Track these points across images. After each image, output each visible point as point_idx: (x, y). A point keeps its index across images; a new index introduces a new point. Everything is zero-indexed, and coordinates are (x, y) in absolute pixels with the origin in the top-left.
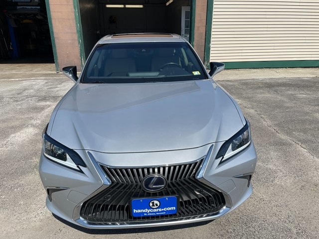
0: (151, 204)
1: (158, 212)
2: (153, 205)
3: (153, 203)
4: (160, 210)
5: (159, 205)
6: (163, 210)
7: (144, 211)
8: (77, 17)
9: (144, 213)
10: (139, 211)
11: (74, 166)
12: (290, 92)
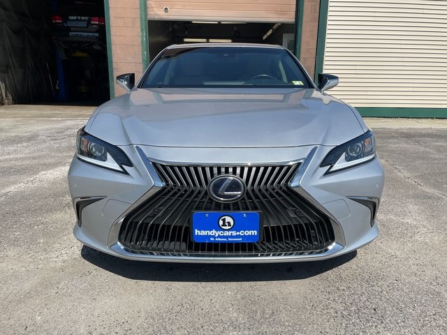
0: (221, 223)
1: (232, 236)
2: (224, 225)
3: (224, 220)
4: (234, 233)
5: (232, 224)
6: (238, 233)
7: (210, 233)
8: (145, 43)
9: (211, 236)
10: (204, 233)
11: (117, 167)
12: (439, 144)
